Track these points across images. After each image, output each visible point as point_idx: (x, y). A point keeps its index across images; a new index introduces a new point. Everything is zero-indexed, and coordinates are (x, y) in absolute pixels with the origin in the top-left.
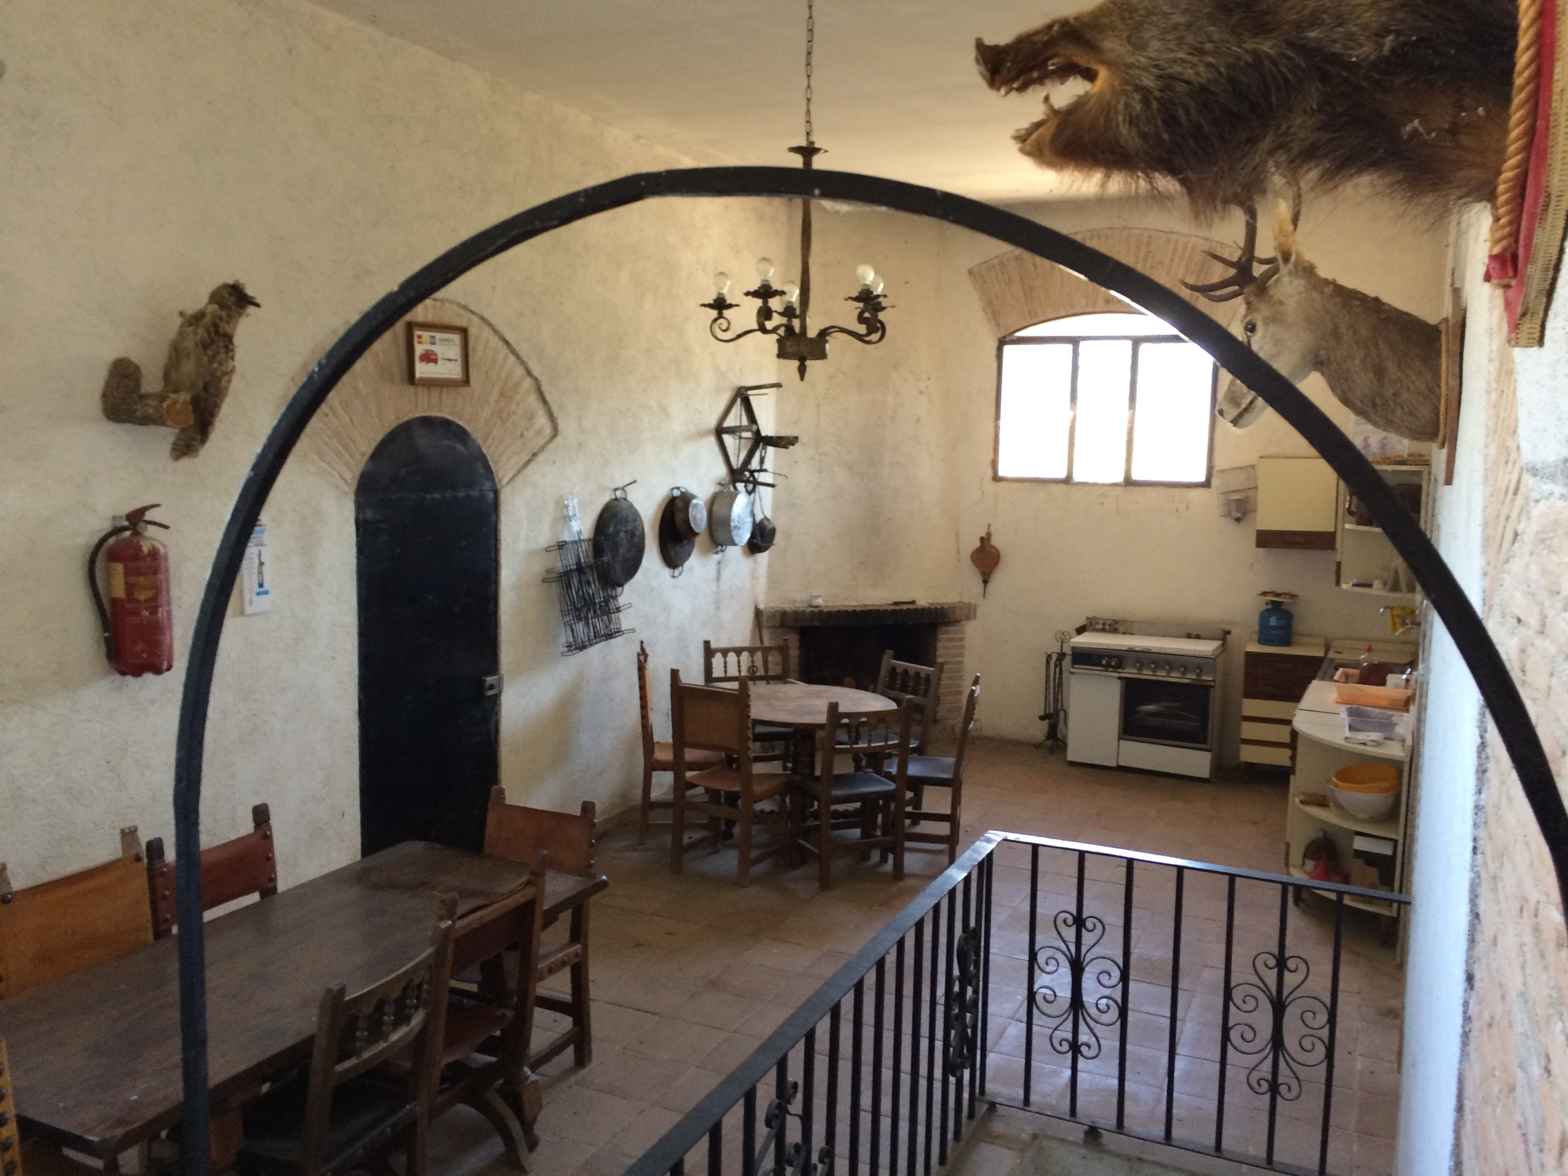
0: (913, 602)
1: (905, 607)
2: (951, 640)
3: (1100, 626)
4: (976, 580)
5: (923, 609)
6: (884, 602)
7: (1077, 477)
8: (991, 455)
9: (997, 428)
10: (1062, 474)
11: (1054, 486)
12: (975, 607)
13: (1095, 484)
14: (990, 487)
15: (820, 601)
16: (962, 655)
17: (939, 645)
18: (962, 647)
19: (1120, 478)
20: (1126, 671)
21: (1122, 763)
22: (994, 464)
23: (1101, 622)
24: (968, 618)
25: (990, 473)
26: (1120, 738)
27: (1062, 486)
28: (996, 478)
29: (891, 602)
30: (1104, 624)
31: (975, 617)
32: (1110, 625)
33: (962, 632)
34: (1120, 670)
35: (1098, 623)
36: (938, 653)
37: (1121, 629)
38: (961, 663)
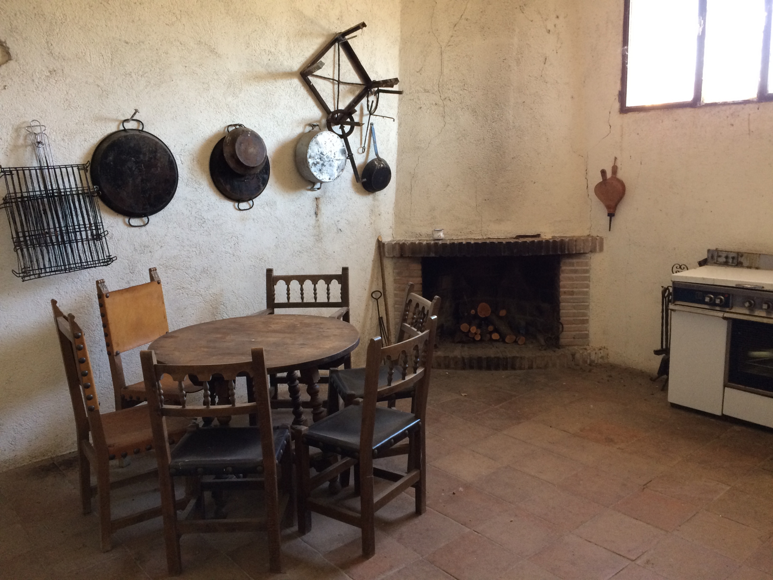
0: (538, 236)
1: (529, 240)
2: (576, 271)
3: (723, 260)
4: (601, 212)
5: (547, 241)
6: (509, 236)
7: (707, 98)
8: (618, 87)
9: (624, 57)
10: (689, 97)
11: (680, 111)
12: (602, 239)
13: (725, 104)
14: (617, 119)
15: (442, 235)
16: (588, 286)
17: (563, 276)
18: (588, 279)
19: (752, 94)
20: (733, 310)
21: (726, 413)
22: (622, 95)
23: (724, 255)
24: (593, 251)
25: (617, 105)
26: (725, 386)
27: (689, 110)
28: (624, 110)
29: (514, 236)
30: (727, 257)
31: (601, 250)
32: (733, 258)
33: (587, 264)
34: (727, 310)
35: (720, 256)
36: (561, 283)
37: (746, 263)
38: (586, 293)
